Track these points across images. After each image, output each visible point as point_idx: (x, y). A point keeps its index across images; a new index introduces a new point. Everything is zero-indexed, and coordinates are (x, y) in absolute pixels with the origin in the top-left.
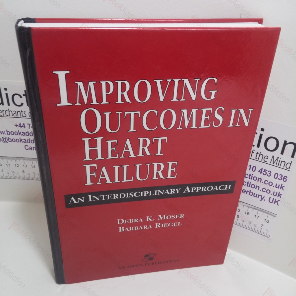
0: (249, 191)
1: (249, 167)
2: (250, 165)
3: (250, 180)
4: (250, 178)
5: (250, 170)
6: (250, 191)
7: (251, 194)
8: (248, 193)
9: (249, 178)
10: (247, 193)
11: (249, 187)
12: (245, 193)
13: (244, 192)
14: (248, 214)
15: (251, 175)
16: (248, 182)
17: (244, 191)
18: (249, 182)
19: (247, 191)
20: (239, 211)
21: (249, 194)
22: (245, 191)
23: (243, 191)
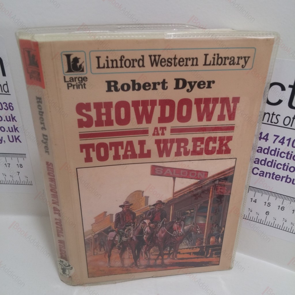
0: (285, 177)
1: (288, 141)
2: (288, 138)
3: (289, 160)
4: (289, 157)
5: (288, 145)
6: (288, 176)
7: (288, 180)
8: (284, 179)
9: (287, 158)
10: (282, 180)
11: (286, 170)
12: (279, 180)
13: (277, 179)
14: (282, 209)
15: (290, 153)
16: (285, 164)
17: (278, 176)
18: (287, 164)
19: (283, 177)
20: (269, 205)
21: (286, 181)
22: (280, 178)
23: (276, 177)
